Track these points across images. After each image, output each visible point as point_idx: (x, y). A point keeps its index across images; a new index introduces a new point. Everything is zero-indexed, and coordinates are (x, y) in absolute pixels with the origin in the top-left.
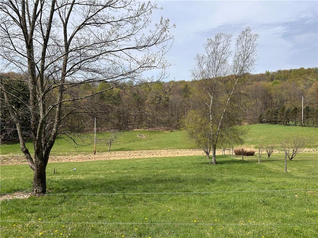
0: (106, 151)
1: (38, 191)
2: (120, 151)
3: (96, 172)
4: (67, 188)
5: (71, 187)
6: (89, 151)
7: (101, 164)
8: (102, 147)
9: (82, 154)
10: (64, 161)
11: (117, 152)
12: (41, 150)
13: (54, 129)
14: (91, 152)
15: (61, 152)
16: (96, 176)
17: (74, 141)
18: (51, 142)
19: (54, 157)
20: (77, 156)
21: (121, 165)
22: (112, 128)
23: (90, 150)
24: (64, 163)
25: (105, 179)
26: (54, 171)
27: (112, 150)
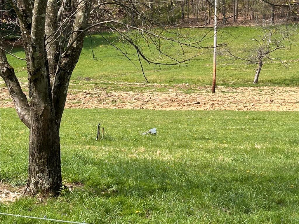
0: (246, 83)
1: (42, 184)
2: (288, 85)
3: (211, 145)
4: (119, 183)
5: (132, 182)
6: (198, 80)
7: (229, 122)
8: (235, 72)
9: (179, 88)
10: (129, 106)
11: (281, 89)
12: (44, 71)
13: (80, 13)
14: (203, 84)
15: (123, 80)
16: (208, 155)
17: (138, 51)
18: (72, 50)
19: (103, 93)
20: (165, 95)
21: (288, 130)
22: (267, 13)
23: (200, 78)
24: (128, 112)
25: (232, 167)
26: (99, 133)
27: (266, 83)
